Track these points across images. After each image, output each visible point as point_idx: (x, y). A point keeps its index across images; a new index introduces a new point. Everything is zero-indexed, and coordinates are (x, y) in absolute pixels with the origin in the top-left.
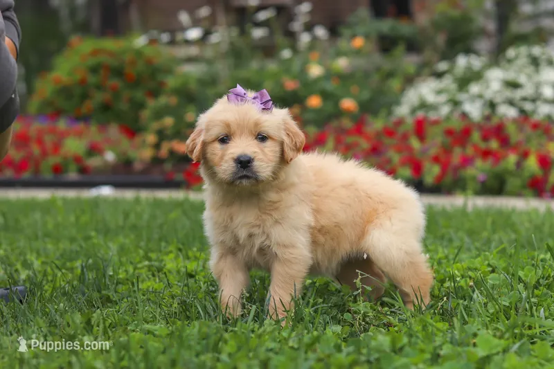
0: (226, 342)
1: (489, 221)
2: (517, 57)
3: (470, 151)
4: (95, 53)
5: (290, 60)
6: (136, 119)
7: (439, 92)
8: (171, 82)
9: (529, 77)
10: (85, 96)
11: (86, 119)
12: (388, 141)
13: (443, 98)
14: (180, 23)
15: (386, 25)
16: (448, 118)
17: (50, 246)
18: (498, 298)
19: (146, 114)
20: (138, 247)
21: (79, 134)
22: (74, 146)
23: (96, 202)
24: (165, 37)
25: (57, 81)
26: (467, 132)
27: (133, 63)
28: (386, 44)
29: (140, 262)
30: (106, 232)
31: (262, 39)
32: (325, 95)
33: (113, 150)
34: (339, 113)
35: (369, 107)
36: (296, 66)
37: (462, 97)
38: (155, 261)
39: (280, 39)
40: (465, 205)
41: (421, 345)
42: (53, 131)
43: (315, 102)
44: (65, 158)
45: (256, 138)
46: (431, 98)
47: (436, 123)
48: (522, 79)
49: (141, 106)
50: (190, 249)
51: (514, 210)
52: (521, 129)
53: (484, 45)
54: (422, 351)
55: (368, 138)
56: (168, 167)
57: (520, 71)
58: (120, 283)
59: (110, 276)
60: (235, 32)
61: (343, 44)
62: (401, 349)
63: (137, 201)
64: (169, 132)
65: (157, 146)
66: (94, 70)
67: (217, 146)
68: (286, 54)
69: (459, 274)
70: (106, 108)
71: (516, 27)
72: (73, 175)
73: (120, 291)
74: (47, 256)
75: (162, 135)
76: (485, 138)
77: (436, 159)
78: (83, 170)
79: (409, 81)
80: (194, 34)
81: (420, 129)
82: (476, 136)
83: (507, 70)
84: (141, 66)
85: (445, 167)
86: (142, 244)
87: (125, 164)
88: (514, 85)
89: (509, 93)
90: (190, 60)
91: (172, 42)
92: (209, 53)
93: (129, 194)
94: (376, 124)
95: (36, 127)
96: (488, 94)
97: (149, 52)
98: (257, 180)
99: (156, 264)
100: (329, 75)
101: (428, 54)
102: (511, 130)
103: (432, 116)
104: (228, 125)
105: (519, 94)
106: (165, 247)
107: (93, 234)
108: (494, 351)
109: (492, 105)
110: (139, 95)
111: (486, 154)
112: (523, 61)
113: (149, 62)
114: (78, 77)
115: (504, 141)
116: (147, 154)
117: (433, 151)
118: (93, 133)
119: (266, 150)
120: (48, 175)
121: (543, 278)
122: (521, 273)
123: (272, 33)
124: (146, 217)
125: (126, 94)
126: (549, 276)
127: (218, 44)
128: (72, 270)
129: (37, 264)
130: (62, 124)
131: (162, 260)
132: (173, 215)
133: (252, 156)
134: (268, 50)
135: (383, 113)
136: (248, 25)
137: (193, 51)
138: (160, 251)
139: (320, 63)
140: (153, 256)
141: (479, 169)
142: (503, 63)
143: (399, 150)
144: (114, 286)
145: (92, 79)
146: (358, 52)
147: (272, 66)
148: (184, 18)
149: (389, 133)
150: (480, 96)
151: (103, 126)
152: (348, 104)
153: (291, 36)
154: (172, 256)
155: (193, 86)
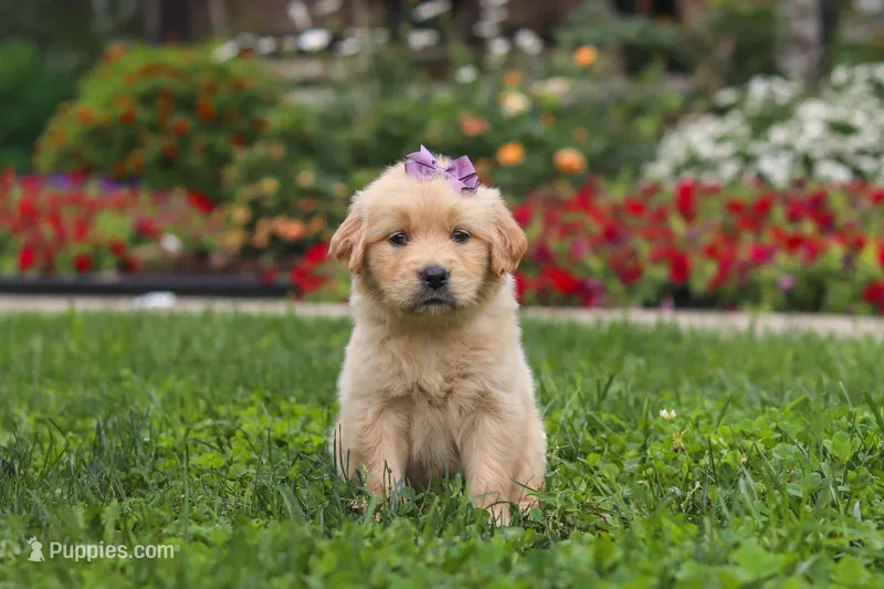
0: (320, 555)
1: (789, 355)
2: (850, 82)
3: (767, 239)
4: (149, 71)
5: (473, 86)
6: (217, 180)
7: (720, 140)
8: (275, 120)
9: (870, 115)
10: (132, 143)
11: (131, 180)
12: (631, 221)
13: (726, 150)
14: (291, 22)
15: (633, 28)
16: (734, 183)
17: (51, 393)
18: (784, 485)
19: (232, 173)
20: (196, 395)
21: (121, 207)
22: (112, 225)
23: (139, 320)
24: (266, 45)
25: (86, 119)
26: (763, 207)
27: (211, 89)
28: (635, 59)
29: (200, 420)
30: (148, 369)
31: (426, 49)
32: (530, 144)
33: (178, 234)
34: (553, 174)
35: (603, 165)
36: (483, 96)
37: (758, 147)
38: (225, 418)
39: (457, 50)
40: (752, 328)
41: (644, 562)
42: (76, 200)
43: (511, 154)
44: (97, 247)
45: (451, 237)
46: (706, 150)
47: (714, 190)
48: (858, 119)
49: (224, 160)
50: (286, 399)
51: (831, 338)
52: (853, 203)
53: (796, 63)
54: (646, 573)
55: (597, 216)
56: (267, 261)
57: (855, 106)
58: (162, 456)
59: (146, 444)
60: (382, 36)
61: (560, 58)
62: (613, 569)
63: (207, 317)
64: (270, 204)
65: (250, 227)
66: (147, 99)
67: (387, 248)
68: (466, 74)
69: (725, 444)
70: (167, 162)
71: (850, 32)
72: (109, 275)
73: (161, 469)
74: (45, 411)
75: (258, 209)
76: (794, 217)
77: (711, 252)
78: (127, 266)
79: (671, 120)
80: (315, 40)
81: (686, 201)
82: (778, 214)
83: (831, 103)
84: (224, 94)
85: (725, 265)
86: (206, 390)
87: (198, 257)
88: (844, 129)
89: (836, 143)
90: (306, 84)
91: (276, 55)
92: (339, 71)
93: (195, 307)
94: (614, 193)
95: (48, 192)
96: (802, 144)
97: (240, 69)
98: (454, 306)
99: (226, 423)
100: (537, 109)
101: (701, 76)
102: (837, 203)
103: (708, 179)
104: (405, 216)
105: (851, 144)
106: (243, 396)
107: (126, 372)
108: (765, 574)
109: (808, 162)
110: (222, 141)
111: (794, 243)
112: (860, 88)
113: (238, 86)
114: (120, 110)
115: (826, 222)
116: (234, 239)
117: (707, 238)
118: (144, 204)
119: (467, 255)
120: (67, 274)
121: (864, 451)
122: (827, 443)
123: (443, 40)
124: (219, 344)
125: (201, 139)
126: (874, 448)
127: (354, 56)
128: (83, 432)
129: (27, 422)
130: (93, 190)
131: (237, 417)
132: (265, 342)
133: (447, 267)
134: (437, 68)
135: (625, 174)
136: (404, 26)
137: (313, 69)
138: (235, 402)
139: (524, 89)
140: (222, 410)
141: (783, 269)
142: (828, 93)
143: (650, 237)
144: (151, 460)
145: (143, 115)
146: (585, 72)
147: (443, 95)
148: (298, 13)
149: (636, 208)
150: (788, 147)
151: (160, 193)
152: (569, 158)
153: (478, 44)
154: (253, 410)
155: (311, 127)
